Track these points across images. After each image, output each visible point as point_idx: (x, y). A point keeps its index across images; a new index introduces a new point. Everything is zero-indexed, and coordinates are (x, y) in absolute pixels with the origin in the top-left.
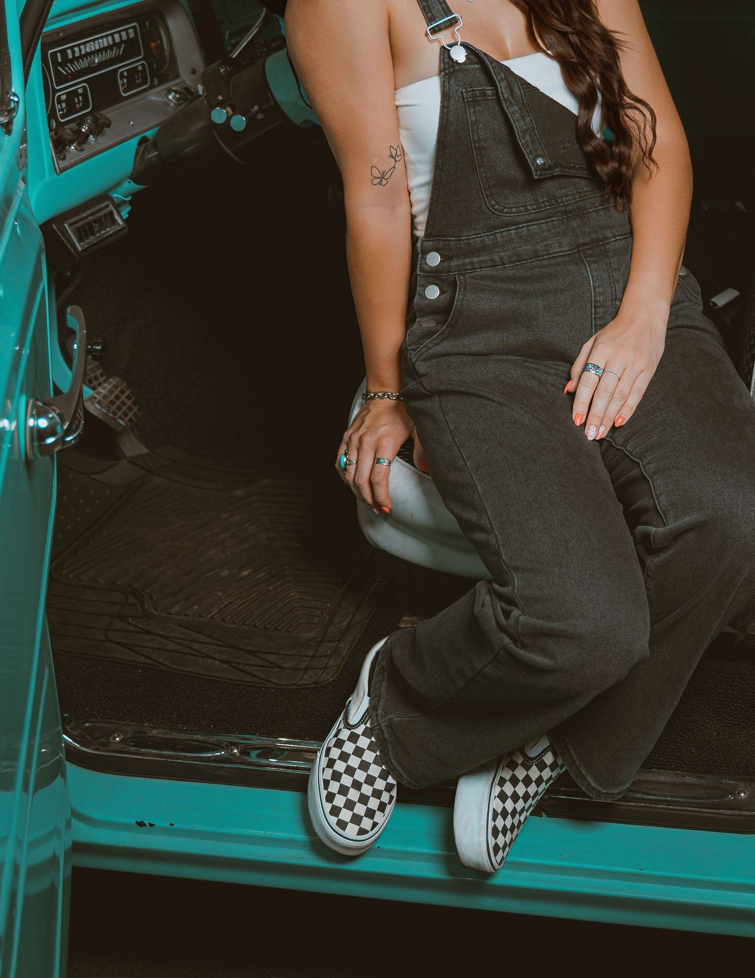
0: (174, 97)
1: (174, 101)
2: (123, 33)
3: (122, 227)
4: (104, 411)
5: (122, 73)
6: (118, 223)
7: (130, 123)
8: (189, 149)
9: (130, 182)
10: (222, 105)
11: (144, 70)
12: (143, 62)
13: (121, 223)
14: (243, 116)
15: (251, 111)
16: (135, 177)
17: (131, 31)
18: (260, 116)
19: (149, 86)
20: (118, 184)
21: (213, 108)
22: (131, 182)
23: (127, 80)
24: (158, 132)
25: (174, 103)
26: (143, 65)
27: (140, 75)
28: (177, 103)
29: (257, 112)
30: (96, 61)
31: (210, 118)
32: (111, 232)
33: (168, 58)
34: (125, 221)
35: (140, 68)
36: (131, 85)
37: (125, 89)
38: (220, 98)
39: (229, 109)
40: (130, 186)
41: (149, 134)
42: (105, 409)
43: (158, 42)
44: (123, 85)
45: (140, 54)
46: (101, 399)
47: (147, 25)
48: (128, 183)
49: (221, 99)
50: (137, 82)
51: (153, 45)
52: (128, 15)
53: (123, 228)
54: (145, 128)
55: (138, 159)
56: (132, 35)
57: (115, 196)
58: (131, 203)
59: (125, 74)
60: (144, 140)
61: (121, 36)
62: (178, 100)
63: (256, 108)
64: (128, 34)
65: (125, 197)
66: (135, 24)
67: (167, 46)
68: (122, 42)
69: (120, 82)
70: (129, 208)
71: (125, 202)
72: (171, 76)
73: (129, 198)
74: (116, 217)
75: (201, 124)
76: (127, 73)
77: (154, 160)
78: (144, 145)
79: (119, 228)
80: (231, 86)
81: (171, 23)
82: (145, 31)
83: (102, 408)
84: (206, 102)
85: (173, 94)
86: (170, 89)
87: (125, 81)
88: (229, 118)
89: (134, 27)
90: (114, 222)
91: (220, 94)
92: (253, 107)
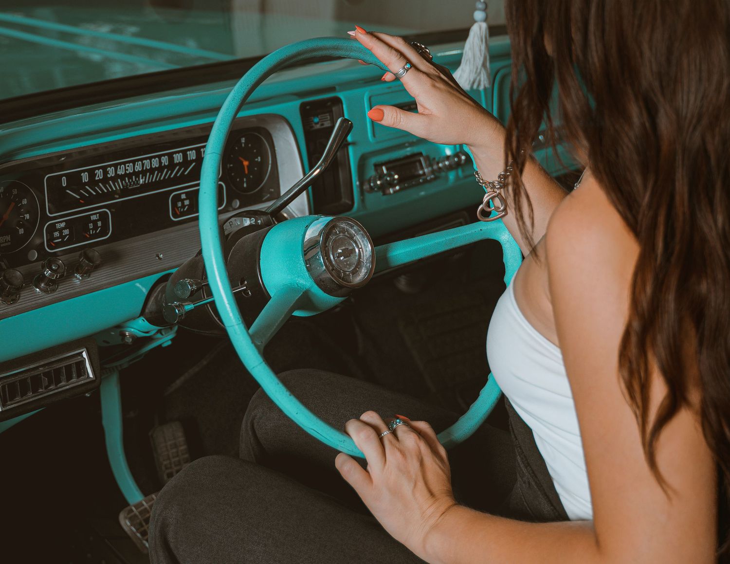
2: (191, 153)
3: (88, 380)
4: (134, 529)
5: (177, 195)
6: (88, 376)
7: (157, 255)
12: (220, 182)
13: (91, 374)
19: (222, 210)
22: (145, 320)
30: (141, 181)
37: (181, 212)
42: (134, 527)
43: (258, 159)
44: (181, 207)
46: (137, 513)
47: (243, 141)
48: (142, 321)
53: (92, 382)
59: (183, 196)
61: (185, 156)
72: (265, 197)
74: (88, 367)
76: (187, 195)
78: (163, 284)
82: (236, 148)
83: (132, 525)
87: (186, 202)
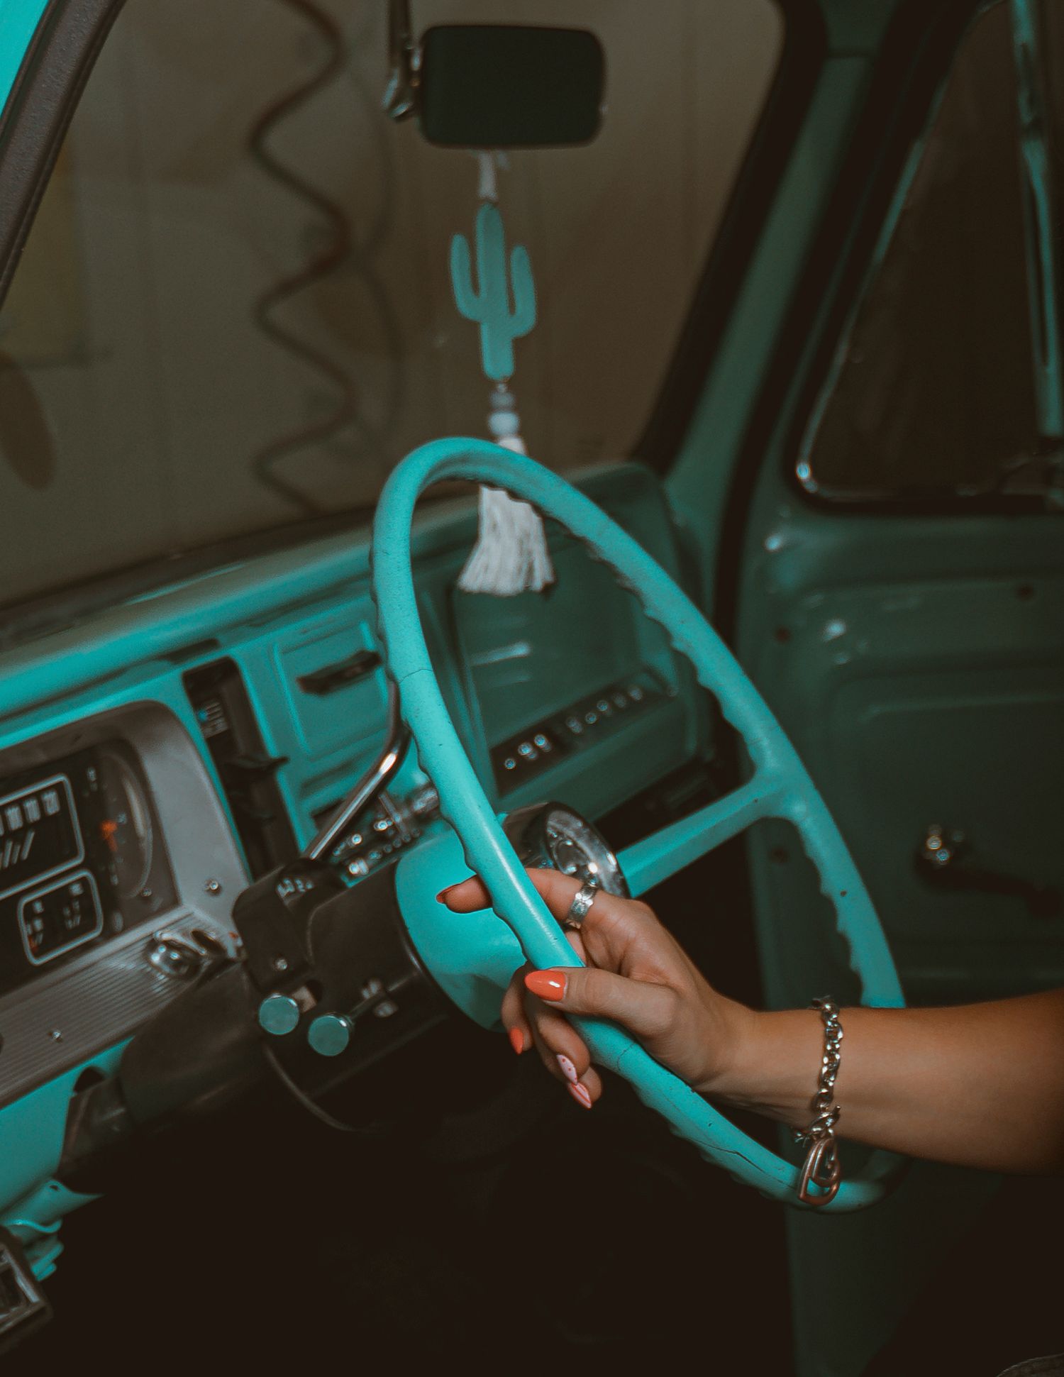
0: (166, 959)
1: (167, 969)
2: (31, 805)
3: (35, 1309)
5: (29, 906)
6: (28, 1300)
7: (51, 1034)
8: (206, 1097)
9: (55, 1188)
10: (286, 984)
11: (86, 896)
12: (84, 873)
13: (33, 1296)
14: (338, 1015)
15: (361, 998)
16: (68, 1174)
17: (51, 798)
18: (386, 1010)
19: (99, 936)
20: (28, 1193)
21: (266, 993)
22: (59, 1185)
23: (44, 923)
24: (127, 1053)
25: (168, 975)
26: (84, 881)
27: (77, 905)
28: (174, 973)
29: (377, 1001)
31: (256, 1018)
32: (9, 1324)
33: (148, 857)
34: (43, 1287)
35: (76, 889)
36: (55, 933)
37: (39, 946)
38: (282, 965)
39: (305, 994)
40: (56, 1197)
41: (102, 1061)
43: (122, 818)
44: (33, 936)
45: (74, 854)
47: (93, 778)
48: (51, 1191)
49: (285, 967)
50: (70, 924)
51: (109, 827)
52: (41, 757)
53: (41, 1312)
54: (92, 1045)
55: (75, 1129)
56: (53, 807)
57: (20, 1222)
58: (60, 1236)
59: (38, 907)
60: (89, 1078)
61: (23, 813)
62: (176, 965)
63: (374, 988)
64: (42, 806)
65: (46, 1224)
66: (61, 778)
67: (146, 827)
68: (27, 826)
69: (25, 930)
70: (56, 1250)
71: (44, 1237)
72: (157, 903)
73: (55, 1228)
74: (22, 1283)
75: (234, 1034)
76: (44, 905)
77: (116, 1129)
78: (89, 1092)
79: (28, 1312)
80: (309, 933)
81: (152, 767)
82: (87, 794)
84: (244, 977)
85: (163, 950)
86: (153, 940)
87: (38, 924)
88: (306, 1019)
89: (59, 788)
90: (16, 1296)
91: (281, 956)
92: (366, 985)
